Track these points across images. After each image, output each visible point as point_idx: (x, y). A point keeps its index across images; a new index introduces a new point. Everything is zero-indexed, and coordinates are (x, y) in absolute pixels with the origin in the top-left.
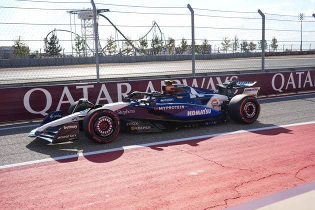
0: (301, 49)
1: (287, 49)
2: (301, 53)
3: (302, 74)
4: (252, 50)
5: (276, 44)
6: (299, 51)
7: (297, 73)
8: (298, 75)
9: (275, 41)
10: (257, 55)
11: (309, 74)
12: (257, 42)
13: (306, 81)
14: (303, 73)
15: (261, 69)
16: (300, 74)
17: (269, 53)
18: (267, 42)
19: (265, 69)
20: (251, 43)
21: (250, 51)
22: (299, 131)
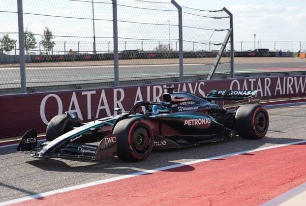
0: (95, 51)
1: (71, 51)
2: (95, 57)
3: (92, 95)
4: (7, 50)
5: (51, 41)
6: (92, 53)
7: (84, 93)
8: (86, 95)
9: (48, 35)
10: (14, 60)
11: (103, 95)
12: (15, 37)
13: (100, 108)
14: (94, 92)
15: (19, 86)
16: (89, 94)
17: (40, 56)
18: (35, 37)
19: (27, 86)
20: (6, 38)
21: (4, 51)
22: (84, 199)
